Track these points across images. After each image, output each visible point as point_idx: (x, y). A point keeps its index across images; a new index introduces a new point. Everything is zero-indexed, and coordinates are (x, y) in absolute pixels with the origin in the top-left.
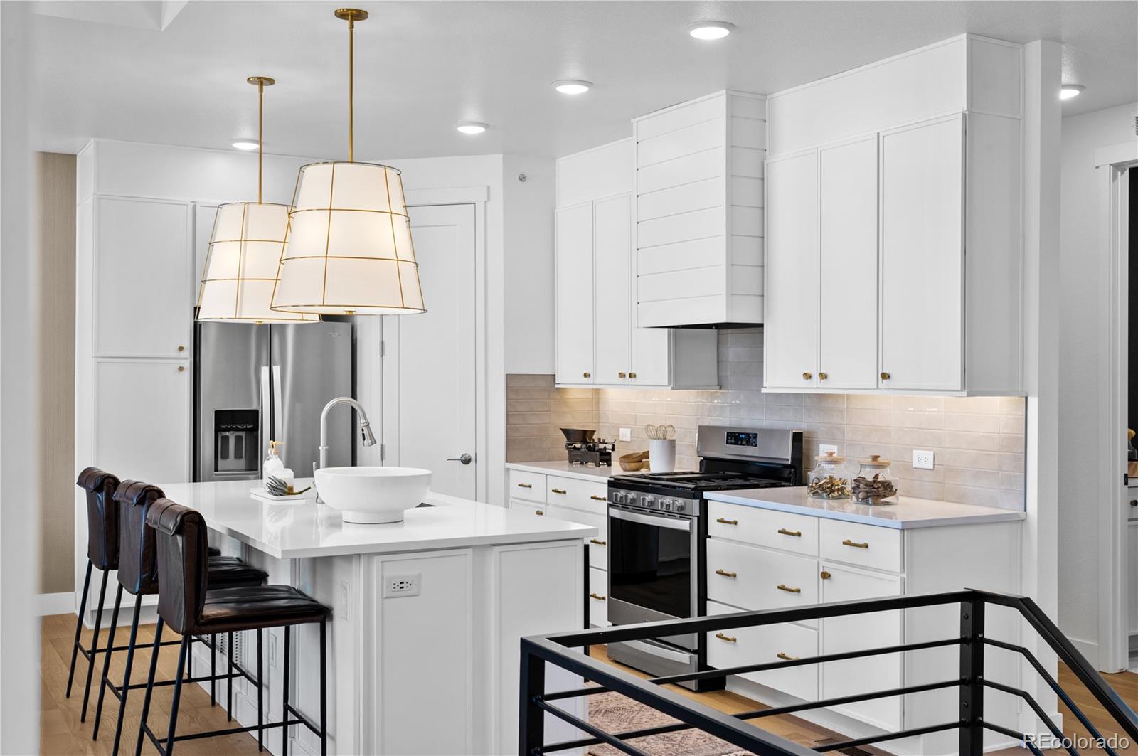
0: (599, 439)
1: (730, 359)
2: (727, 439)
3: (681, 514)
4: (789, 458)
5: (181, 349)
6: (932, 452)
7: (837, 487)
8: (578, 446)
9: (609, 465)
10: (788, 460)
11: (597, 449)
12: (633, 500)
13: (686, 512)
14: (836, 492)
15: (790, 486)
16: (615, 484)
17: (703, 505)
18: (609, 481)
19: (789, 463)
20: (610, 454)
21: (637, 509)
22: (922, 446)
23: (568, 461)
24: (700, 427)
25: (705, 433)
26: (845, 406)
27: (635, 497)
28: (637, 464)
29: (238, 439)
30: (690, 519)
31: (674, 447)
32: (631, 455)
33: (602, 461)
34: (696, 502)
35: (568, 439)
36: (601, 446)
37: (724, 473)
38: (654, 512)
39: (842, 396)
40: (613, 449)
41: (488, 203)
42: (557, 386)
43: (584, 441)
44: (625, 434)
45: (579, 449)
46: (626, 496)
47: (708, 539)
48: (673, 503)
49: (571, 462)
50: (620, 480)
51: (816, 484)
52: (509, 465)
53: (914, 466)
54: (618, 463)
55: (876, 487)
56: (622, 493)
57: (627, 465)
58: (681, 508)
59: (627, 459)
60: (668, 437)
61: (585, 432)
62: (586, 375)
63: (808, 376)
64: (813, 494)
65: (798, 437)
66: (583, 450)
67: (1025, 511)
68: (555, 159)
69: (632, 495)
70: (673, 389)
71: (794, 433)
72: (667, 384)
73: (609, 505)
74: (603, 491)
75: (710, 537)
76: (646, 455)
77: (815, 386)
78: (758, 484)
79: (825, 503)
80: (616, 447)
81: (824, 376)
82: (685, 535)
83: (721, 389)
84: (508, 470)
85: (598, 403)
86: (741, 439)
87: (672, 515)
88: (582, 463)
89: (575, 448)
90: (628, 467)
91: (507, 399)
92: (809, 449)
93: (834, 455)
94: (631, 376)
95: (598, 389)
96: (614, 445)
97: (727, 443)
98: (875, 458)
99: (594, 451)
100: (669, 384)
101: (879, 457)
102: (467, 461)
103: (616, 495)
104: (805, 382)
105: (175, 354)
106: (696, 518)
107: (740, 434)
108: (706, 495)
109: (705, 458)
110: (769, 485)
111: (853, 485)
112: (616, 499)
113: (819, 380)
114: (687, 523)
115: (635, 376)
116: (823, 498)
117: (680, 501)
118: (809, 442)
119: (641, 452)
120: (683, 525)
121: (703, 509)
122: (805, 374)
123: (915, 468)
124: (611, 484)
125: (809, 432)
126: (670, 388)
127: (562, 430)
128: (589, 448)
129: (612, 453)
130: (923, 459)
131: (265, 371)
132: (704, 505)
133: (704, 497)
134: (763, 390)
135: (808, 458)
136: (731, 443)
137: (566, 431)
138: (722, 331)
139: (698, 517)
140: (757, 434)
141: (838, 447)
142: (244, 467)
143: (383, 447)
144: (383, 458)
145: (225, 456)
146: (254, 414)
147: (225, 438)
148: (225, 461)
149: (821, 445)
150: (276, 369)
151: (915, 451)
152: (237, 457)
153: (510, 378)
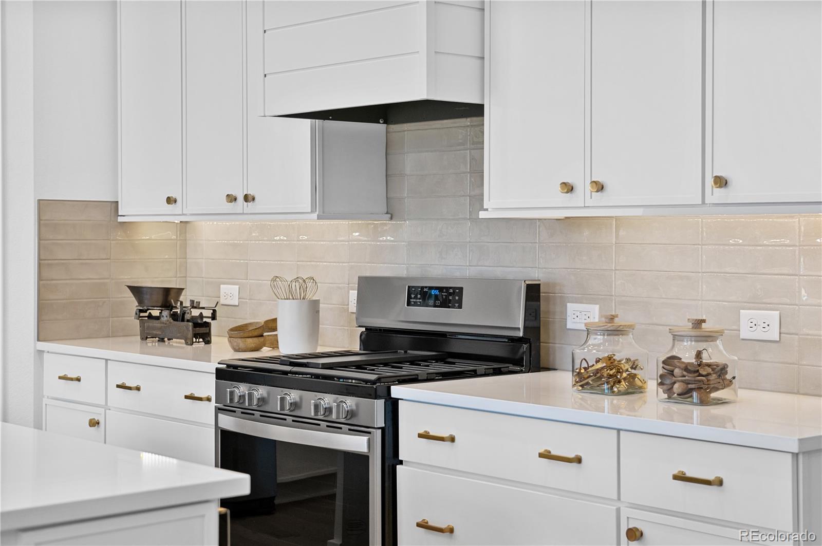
0: (192, 302)
1: (408, 170)
2: (409, 297)
3: (352, 424)
4: (521, 326)
6: (779, 313)
7: (625, 375)
8: (156, 313)
9: (208, 342)
10: (519, 329)
11: (187, 317)
12: (262, 400)
13: (361, 420)
14: (623, 383)
15: (521, 372)
16: (226, 374)
17: (390, 408)
18: (217, 370)
19: (521, 334)
20: (207, 325)
21: (268, 417)
22: (756, 303)
23: (138, 338)
24: (362, 280)
27: (265, 395)
28: (256, 340)
30: (370, 433)
31: (318, 312)
32: (246, 325)
33: (196, 336)
34: (380, 404)
35: (140, 302)
36: (195, 313)
37: (406, 352)
38: (300, 421)
40: (214, 317)
42: (120, 219)
43: (166, 306)
44: (229, 294)
45: (157, 318)
46: (250, 395)
47: (398, 467)
48: (338, 406)
49: (144, 338)
50: (236, 367)
51: (585, 369)
52: (43, 346)
53: (742, 336)
54: (225, 340)
55: (704, 373)
56: (242, 389)
57: (240, 343)
58: (351, 414)
59: (240, 332)
60: (310, 296)
61: (167, 291)
62: (170, 201)
63: (569, 188)
64: (582, 386)
65: (533, 292)
66: (164, 319)
69: (261, 391)
70: (319, 218)
71: (528, 286)
72: (309, 210)
73: (218, 410)
74: (208, 386)
75: (401, 462)
76: (271, 325)
77: (581, 204)
78: (475, 371)
79: (606, 401)
80: (218, 314)
81: (598, 187)
82: (359, 461)
83: (391, 218)
84: (42, 352)
85: (184, 246)
87: (334, 426)
88: (162, 340)
89: (150, 317)
90: (242, 345)
91: (41, 240)
92: (548, 312)
93: (616, 320)
94: (247, 198)
95: (188, 223)
96: (214, 311)
97: (409, 304)
98: (698, 323)
99: (183, 320)
101: (704, 321)
103: (232, 393)
104: (564, 199)
106: (380, 431)
107: (431, 288)
108: (397, 391)
109: (369, 329)
110: (491, 371)
111: (661, 371)
112: (232, 400)
113: (588, 194)
114: (365, 438)
115: (254, 199)
116: (603, 393)
117: (350, 402)
118: (548, 299)
119: (261, 319)
120: (357, 443)
121: (390, 415)
122: (564, 183)
123: (743, 339)
124: (221, 374)
125: (551, 282)
126: (315, 216)
127: (130, 287)
128: (174, 317)
129: (213, 323)
130: (759, 324)
132: (393, 407)
133: (393, 396)
134: (482, 215)
136: (415, 304)
137: (136, 291)
138: (394, 127)
139: (383, 429)
140: (461, 289)
141: (600, 307)
149: (569, 305)
151: (742, 311)
153: (43, 207)
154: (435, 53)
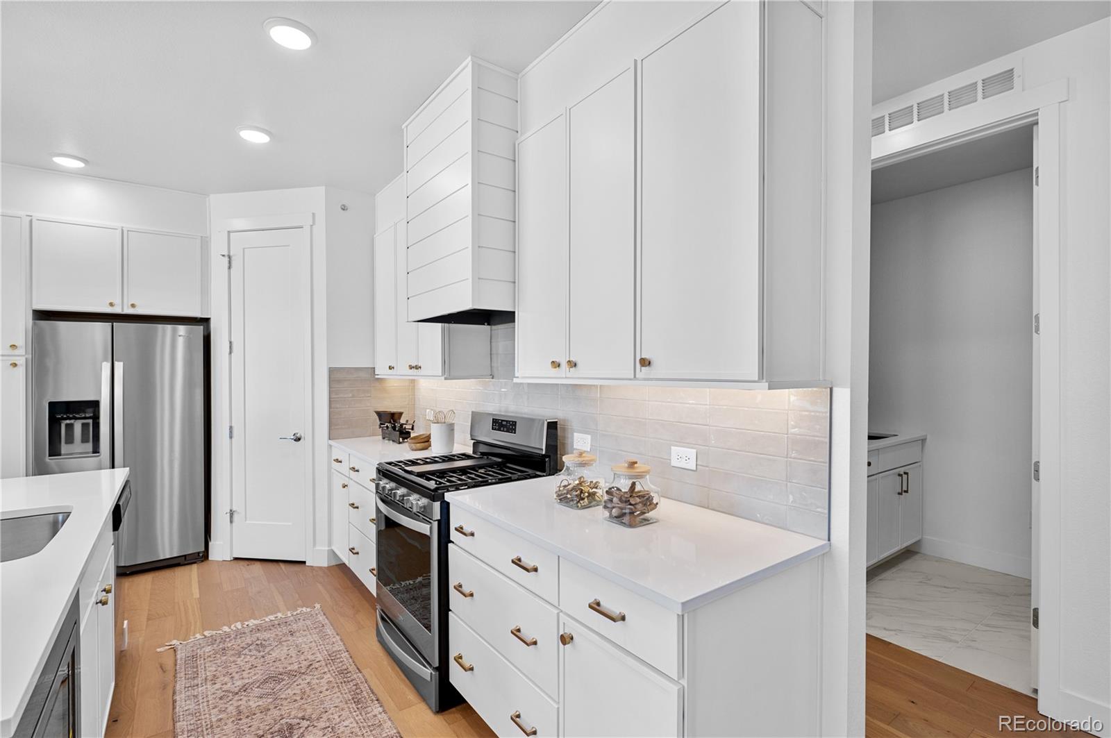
0: (404, 421)
1: (500, 350)
2: (493, 425)
3: (424, 515)
4: (544, 448)
5: (13, 347)
6: (695, 451)
7: (587, 494)
8: (388, 425)
10: (542, 449)
11: (397, 429)
12: (389, 492)
13: (428, 514)
14: (584, 501)
15: (544, 476)
18: (377, 468)
19: (544, 453)
20: (409, 433)
22: (682, 442)
23: (381, 437)
24: (473, 412)
25: (476, 418)
26: (599, 395)
27: (391, 489)
28: (422, 444)
29: (85, 426)
30: (430, 523)
31: (453, 430)
32: (420, 435)
33: (404, 439)
34: (438, 504)
35: (380, 420)
36: (405, 426)
38: (402, 510)
39: (596, 386)
40: (412, 429)
41: (314, 226)
42: (376, 377)
43: (391, 422)
45: (389, 428)
49: (384, 438)
51: (565, 486)
52: (331, 442)
53: (672, 465)
55: (633, 503)
56: (383, 483)
58: (424, 509)
59: (419, 439)
60: (449, 421)
61: (393, 415)
62: (391, 368)
63: (556, 365)
64: (560, 500)
65: (552, 426)
67: (829, 540)
68: (375, 195)
69: (390, 485)
70: (446, 379)
71: (549, 423)
72: (440, 374)
73: (377, 495)
74: (374, 474)
75: (451, 542)
77: (564, 376)
80: (415, 427)
81: (573, 364)
82: (425, 539)
83: (493, 378)
84: (331, 446)
86: (503, 426)
87: (417, 514)
88: (390, 440)
89: (387, 427)
90: (414, 447)
91: (330, 387)
92: (564, 437)
94: (416, 367)
95: (414, 380)
96: (413, 426)
97: (492, 428)
98: (632, 465)
99: (402, 430)
100: (442, 375)
101: (636, 463)
102: (298, 439)
103: (379, 483)
104: (554, 372)
105: (6, 352)
106: (437, 522)
107: (502, 421)
108: (448, 496)
109: (477, 441)
111: (606, 497)
112: (379, 486)
113: (568, 369)
114: (428, 526)
115: (420, 367)
116: (572, 507)
117: (423, 501)
118: (564, 429)
119: (428, 433)
120: (423, 528)
121: (444, 513)
122: (553, 362)
123: (674, 469)
124: (378, 470)
125: (564, 420)
126: (443, 378)
127: (375, 412)
128: (393, 428)
130: (683, 457)
131: (106, 367)
132: (446, 508)
133: (446, 499)
134: (515, 380)
135: (564, 444)
136: (495, 430)
137: (379, 414)
138: (494, 327)
139: (439, 521)
140: (516, 422)
141: (592, 437)
142: (91, 450)
143: (231, 428)
144: (231, 437)
145: (70, 440)
146: (95, 405)
147: (70, 428)
148: (70, 446)
149: (575, 434)
150: (119, 366)
151: (672, 447)
152: (85, 440)
153: (331, 371)
154: (478, 279)
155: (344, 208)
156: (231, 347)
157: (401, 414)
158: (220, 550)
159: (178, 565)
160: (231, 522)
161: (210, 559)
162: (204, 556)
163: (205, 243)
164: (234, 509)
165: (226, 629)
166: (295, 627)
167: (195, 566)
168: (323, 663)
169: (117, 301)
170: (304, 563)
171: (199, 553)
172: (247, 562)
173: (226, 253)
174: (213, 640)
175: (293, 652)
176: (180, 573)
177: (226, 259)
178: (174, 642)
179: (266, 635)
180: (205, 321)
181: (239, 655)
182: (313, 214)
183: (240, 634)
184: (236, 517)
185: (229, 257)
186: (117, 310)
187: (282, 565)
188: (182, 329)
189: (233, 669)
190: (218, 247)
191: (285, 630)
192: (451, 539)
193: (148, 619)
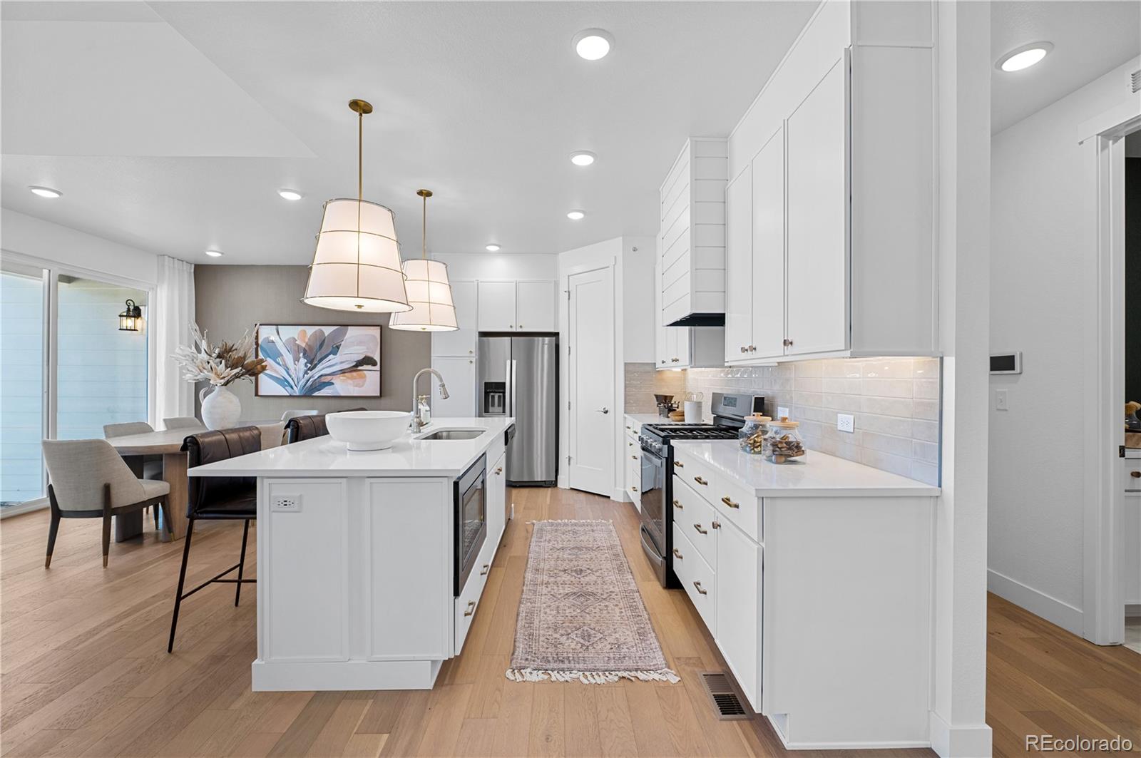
0: (674, 402)
3: (659, 454)
5: (471, 352)
6: (852, 417)
8: (662, 405)
11: (670, 407)
13: (661, 453)
17: (670, 449)
20: (674, 409)
22: (845, 410)
24: (713, 394)
25: (716, 398)
28: (679, 417)
29: (499, 397)
30: (661, 459)
31: (700, 407)
32: (680, 411)
34: (667, 447)
35: (657, 401)
36: (673, 406)
40: (677, 407)
41: (615, 266)
42: (656, 369)
43: (665, 403)
47: (674, 476)
48: (657, 446)
49: (660, 414)
52: (626, 415)
53: (839, 429)
55: (779, 446)
60: (697, 400)
61: (666, 397)
62: (663, 362)
63: (744, 350)
65: (760, 401)
67: (940, 486)
70: (693, 367)
71: (756, 398)
72: (688, 364)
75: (675, 474)
77: (751, 359)
80: (679, 406)
81: (753, 349)
84: (625, 418)
86: (730, 402)
87: (656, 455)
90: (674, 419)
91: (625, 377)
92: (772, 411)
94: (676, 360)
97: (724, 404)
98: (784, 420)
100: (690, 364)
102: (606, 412)
104: (744, 355)
105: (468, 355)
106: (665, 459)
107: (730, 398)
108: (673, 442)
109: (716, 415)
114: (661, 461)
115: (678, 360)
117: (659, 445)
118: (772, 405)
121: (670, 452)
123: (840, 431)
125: (773, 398)
126: (691, 366)
127: (653, 395)
128: (665, 407)
130: (845, 422)
131: (509, 362)
133: (671, 444)
134: (726, 364)
136: (726, 405)
137: (657, 396)
139: (667, 458)
140: (736, 399)
141: (789, 410)
142: (502, 411)
143: (569, 403)
144: (569, 409)
145: (493, 405)
146: (504, 384)
147: (493, 397)
148: (493, 408)
149: (779, 408)
150: (514, 362)
151: (839, 415)
152: (499, 406)
153: (626, 364)
154: (695, 292)
155: (635, 250)
156: (569, 351)
157: (672, 397)
158: (563, 483)
159: (541, 486)
160: (569, 464)
161: (558, 486)
162: (553, 484)
163: (556, 285)
164: (571, 456)
165: (559, 521)
166: (595, 528)
167: (550, 489)
168: (606, 548)
169: (514, 325)
170: (609, 497)
171: (552, 481)
172: (577, 492)
173: (567, 290)
174: (552, 525)
175: (591, 539)
176: (542, 490)
177: (567, 294)
178: (534, 521)
179: (580, 528)
180: (556, 335)
181: (564, 534)
182: (615, 257)
183: (566, 525)
184: (572, 461)
185: (569, 292)
186: (514, 330)
187: (597, 497)
188: (547, 339)
189: (559, 539)
190: (563, 287)
191: (590, 528)
192: (675, 472)
193: (524, 508)
